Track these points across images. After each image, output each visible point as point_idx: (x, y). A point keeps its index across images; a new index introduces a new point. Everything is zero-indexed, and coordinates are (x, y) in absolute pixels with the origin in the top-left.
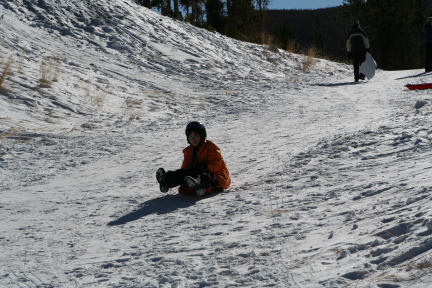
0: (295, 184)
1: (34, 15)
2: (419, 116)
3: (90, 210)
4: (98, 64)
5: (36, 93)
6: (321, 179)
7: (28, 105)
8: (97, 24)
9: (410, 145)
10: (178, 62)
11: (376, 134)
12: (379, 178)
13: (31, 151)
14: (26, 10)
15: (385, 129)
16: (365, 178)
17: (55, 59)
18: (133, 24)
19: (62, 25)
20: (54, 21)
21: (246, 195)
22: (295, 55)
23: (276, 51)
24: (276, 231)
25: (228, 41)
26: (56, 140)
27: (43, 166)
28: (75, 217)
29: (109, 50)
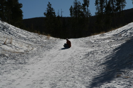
10: (25, 38)
23: (40, 35)
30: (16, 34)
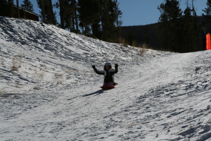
0: (139, 111)
1: (8, 36)
2: (197, 75)
3: (39, 130)
4: (40, 58)
5: (11, 74)
6: (151, 108)
7: (7, 79)
8: (39, 38)
9: (193, 89)
10: (79, 55)
11: (177, 85)
12: (179, 106)
13: (9, 102)
14: (4, 33)
15: (181, 82)
16: (173, 106)
17: (19, 56)
18: (57, 37)
19: (22, 39)
20: (18, 38)
21: (115, 118)
22: (136, 48)
23: (127, 47)
24: (131, 135)
25: (103, 43)
26: (21, 96)
27: (15, 109)
28: (32, 133)
29: (45, 50)
30: (62, 47)
